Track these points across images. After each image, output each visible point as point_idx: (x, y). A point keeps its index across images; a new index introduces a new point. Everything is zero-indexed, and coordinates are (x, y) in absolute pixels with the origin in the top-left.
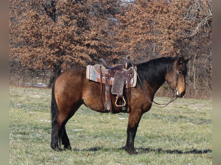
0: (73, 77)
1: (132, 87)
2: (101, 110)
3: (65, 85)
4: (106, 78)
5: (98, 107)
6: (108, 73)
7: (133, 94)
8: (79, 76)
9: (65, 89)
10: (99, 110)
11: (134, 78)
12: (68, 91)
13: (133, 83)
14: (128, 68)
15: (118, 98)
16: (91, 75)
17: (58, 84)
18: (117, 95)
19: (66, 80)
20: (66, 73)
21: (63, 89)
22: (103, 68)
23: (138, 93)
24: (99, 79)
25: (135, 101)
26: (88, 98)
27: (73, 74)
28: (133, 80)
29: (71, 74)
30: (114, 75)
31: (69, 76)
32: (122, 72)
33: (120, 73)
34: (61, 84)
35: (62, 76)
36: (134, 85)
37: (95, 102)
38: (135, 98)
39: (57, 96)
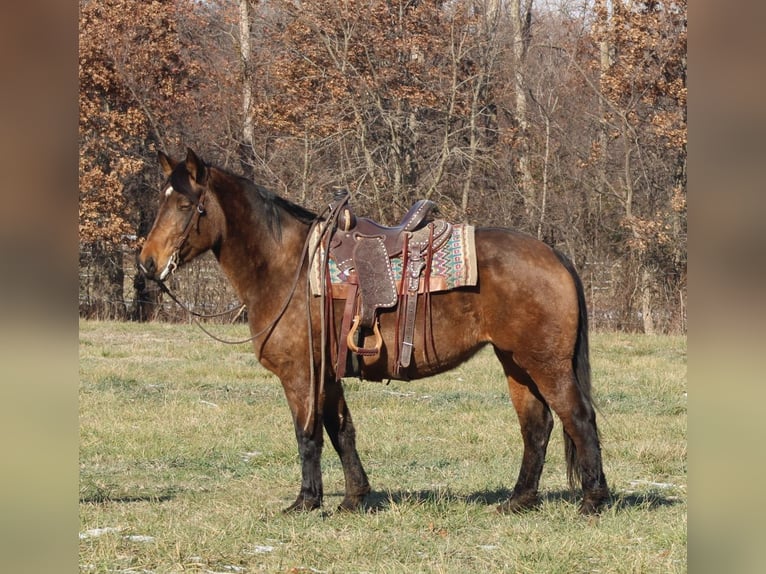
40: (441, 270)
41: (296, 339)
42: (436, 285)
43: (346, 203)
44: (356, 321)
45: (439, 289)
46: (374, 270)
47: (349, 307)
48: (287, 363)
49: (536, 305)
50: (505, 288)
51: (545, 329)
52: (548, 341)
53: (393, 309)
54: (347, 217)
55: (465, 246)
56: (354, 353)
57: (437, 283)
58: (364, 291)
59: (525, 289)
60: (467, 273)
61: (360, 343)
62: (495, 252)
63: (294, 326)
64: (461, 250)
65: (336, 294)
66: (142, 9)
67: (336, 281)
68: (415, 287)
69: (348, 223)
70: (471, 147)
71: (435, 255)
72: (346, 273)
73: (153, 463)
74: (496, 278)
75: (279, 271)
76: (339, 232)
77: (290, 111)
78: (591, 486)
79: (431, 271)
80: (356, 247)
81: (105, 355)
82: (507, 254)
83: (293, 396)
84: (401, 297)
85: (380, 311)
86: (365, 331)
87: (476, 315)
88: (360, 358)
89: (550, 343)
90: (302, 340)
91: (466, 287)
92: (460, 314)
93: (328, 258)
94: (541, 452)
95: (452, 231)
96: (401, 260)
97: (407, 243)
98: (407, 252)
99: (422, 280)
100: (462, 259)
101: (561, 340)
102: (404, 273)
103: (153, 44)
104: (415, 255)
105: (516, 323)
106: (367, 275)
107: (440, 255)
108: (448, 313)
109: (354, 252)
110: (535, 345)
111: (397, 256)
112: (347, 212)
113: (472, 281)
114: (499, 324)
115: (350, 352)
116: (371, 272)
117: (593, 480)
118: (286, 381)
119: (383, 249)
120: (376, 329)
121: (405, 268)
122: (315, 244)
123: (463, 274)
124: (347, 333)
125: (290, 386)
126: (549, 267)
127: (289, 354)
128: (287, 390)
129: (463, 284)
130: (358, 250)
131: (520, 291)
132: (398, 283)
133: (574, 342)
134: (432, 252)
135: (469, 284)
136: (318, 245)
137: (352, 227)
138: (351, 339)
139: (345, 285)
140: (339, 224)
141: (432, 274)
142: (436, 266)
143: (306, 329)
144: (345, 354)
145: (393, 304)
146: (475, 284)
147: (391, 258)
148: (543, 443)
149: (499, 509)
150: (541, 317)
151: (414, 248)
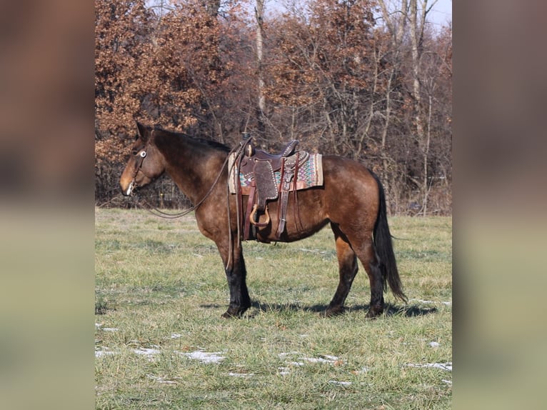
40: (303, 177)
41: (220, 219)
42: (300, 186)
43: (250, 141)
44: (255, 207)
45: (302, 188)
46: (265, 178)
47: (250, 200)
48: (217, 232)
49: (354, 197)
50: (338, 186)
51: (359, 212)
52: (360, 219)
53: (276, 200)
54: (250, 149)
55: (316, 164)
56: (253, 226)
57: (301, 185)
58: (260, 190)
59: (348, 188)
60: (317, 179)
61: (257, 220)
62: (333, 166)
63: (219, 212)
64: (314, 166)
65: (244, 192)
66: (197, 30)
67: (244, 185)
68: (287, 188)
69: (250, 152)
70: (387, 111)
71: (300, 170)
72: (249, 180)
73: (144, 288)
74: (333, 181)
75: (208, 181)
76: (246, 157)
77: (282, 92)
78: (375, 304)
79: (297, 178)
80: (255, 166)
82: (339, 167)
83: (222, 250)
84: (280, 193)
85: (268, 201)
86: (260, 212)
87: (321, 203)
88: (257, 228)
89: (361, 221)
90: (224, 219)
91: (317, 186)
92: (312, 203)
93: (239, 172)
94: (348, 285)
95: (309, 157)
96: (280, 173)
97: (284, 163)
98: (284, 168)
99: (292, 184)
100: (314, 171)
101: (367, 220)
102: (282, 180)
103: (204, 51)
104: (288, 170)
105: (342, 207)
106: (261, 182)
107: (302, 169)
108: (306, 202)
109: (254, 168)
110: (353, 221)
111: (278, 171)
112: (250, 146)
113: (320, 183)
114: (333, 208)
115: (251, 224)
116: (264, 180)
117: (377, 300)
118: (218, 242)
119: (270, 167)
120: (266, 212)
121: (282, 177)
122: (232, 164)
123: (315, 180)
124: (250, 214)
125: (220, 244)
126: (364, 176)
127: (217, 227)
128: (219, 247)
129: (315, 185)
130: (256, 168)
131: (346, 189)
132: (278, 186)
133: (375, 221)
134: (298, 168)
135: (318, 185)
136: (234, 164)
137: (252, 155)
138: (252, 217)
139: (249, 187)
140: (246, 153)
141: (298, 180)
142: (300, 176)
143: (226, 213)
144: (249, 225)
145: (276, 197)
146: (322, 185)
147: (275, 172)
148: (350, 280)
149: (320, 314)
150: (357, 205)
151: (287, 166)
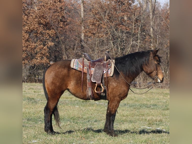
0: (60, 69)
1: (109, 76)
2: (83, 98)
3: (54, 76)
4: (87, 68)
5: (81, 95)
6: (89, 64)
7: (111, 83)
8: (65, 69)
9: (53, 80)
10: (82, 98)
11: (111, 69)
12: (56, 81)
13: (111, 73)
14: (106, 60)
15: (97, 86)
16: (74, 65)
17: (48, 75)
18: (96, 82)
19: (54, 72)
20: (55, 66)
21: (51, 79)
22: (85, 60)
23: (115, 83)
24: (81, 68)
25: (113, 90)
26: (73, 87)
27: (60, 67)
28: (111, 70)
29: (59, 67)
30: (94, 66)
31: (57, 68)
32: (102, 63)
33: (100, 65)
34: (51, 75)
35: (51, 69)
36: (111, 75)
37: (78, 91)
38: (113, 87)
39: (47, 85)
66: (55, 4)
70: (138, 41)
77: (92, 32)
81: (34, 92)
103: (58, 13)
